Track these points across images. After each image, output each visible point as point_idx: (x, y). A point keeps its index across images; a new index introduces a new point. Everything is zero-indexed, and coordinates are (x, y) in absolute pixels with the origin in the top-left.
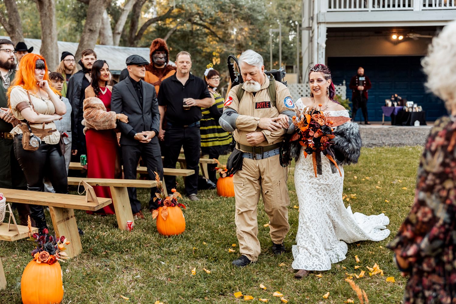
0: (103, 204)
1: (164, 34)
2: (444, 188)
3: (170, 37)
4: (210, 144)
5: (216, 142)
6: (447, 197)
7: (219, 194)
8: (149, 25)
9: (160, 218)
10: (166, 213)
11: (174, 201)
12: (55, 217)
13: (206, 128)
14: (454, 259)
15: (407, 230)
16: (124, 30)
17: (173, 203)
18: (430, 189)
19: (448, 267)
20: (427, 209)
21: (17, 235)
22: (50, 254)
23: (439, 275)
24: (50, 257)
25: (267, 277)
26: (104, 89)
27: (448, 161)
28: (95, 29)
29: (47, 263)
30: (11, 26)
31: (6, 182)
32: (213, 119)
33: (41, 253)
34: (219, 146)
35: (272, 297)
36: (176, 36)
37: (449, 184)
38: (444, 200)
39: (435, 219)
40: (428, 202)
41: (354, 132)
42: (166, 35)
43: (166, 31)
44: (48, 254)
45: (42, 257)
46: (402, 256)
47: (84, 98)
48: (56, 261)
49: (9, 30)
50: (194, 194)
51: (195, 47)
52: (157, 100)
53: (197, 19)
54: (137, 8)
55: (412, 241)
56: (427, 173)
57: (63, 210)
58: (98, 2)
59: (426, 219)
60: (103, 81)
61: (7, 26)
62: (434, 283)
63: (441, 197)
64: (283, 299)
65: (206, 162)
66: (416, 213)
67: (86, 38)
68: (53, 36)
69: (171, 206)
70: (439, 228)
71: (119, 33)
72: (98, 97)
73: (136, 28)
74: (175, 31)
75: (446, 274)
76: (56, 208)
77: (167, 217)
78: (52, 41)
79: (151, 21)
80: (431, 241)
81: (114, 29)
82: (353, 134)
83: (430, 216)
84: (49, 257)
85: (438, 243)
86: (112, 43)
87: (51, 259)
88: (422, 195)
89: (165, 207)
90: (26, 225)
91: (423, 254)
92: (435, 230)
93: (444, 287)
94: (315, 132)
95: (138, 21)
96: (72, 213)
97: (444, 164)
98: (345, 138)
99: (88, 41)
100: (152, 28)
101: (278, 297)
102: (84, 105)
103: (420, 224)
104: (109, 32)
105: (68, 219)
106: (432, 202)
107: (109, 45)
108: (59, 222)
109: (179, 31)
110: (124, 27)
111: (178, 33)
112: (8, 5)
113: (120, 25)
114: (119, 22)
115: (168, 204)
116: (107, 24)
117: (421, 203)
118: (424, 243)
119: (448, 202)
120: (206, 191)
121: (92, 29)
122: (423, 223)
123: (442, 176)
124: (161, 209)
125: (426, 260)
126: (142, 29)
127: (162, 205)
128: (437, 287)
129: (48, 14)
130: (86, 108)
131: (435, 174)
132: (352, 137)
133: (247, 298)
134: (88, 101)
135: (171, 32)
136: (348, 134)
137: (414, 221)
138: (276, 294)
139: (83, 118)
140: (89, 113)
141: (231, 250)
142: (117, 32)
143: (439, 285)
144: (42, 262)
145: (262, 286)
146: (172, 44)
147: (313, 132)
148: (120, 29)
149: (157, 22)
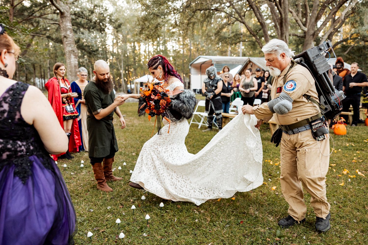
1: (346, 49)
3: (350, 51)
8: (337, 45)
9: (335, 128)
10: (338, 126)
11: (341, 122)
17: (341, 123)
36: (354, 49)
41: (187, 96)
42: (347, 50)
43: (347, 48)
69: (341, 124)
74: (353, 47)
77: (338, 128)
79: (338, 43)
82: (186, 97)
89: (338, 124)
94: (155, 96)
98: (180, 100)
100: (339, 46)
109: (356, 47)
111: (355, 48)
115: (339, 123)
124: (336, 125)
127: (336, 123)
132: (185, 99)
135: (351, 48)
136: (182, 97)
146: (351, 55)
147: (154, 96)
149: (342, 43)
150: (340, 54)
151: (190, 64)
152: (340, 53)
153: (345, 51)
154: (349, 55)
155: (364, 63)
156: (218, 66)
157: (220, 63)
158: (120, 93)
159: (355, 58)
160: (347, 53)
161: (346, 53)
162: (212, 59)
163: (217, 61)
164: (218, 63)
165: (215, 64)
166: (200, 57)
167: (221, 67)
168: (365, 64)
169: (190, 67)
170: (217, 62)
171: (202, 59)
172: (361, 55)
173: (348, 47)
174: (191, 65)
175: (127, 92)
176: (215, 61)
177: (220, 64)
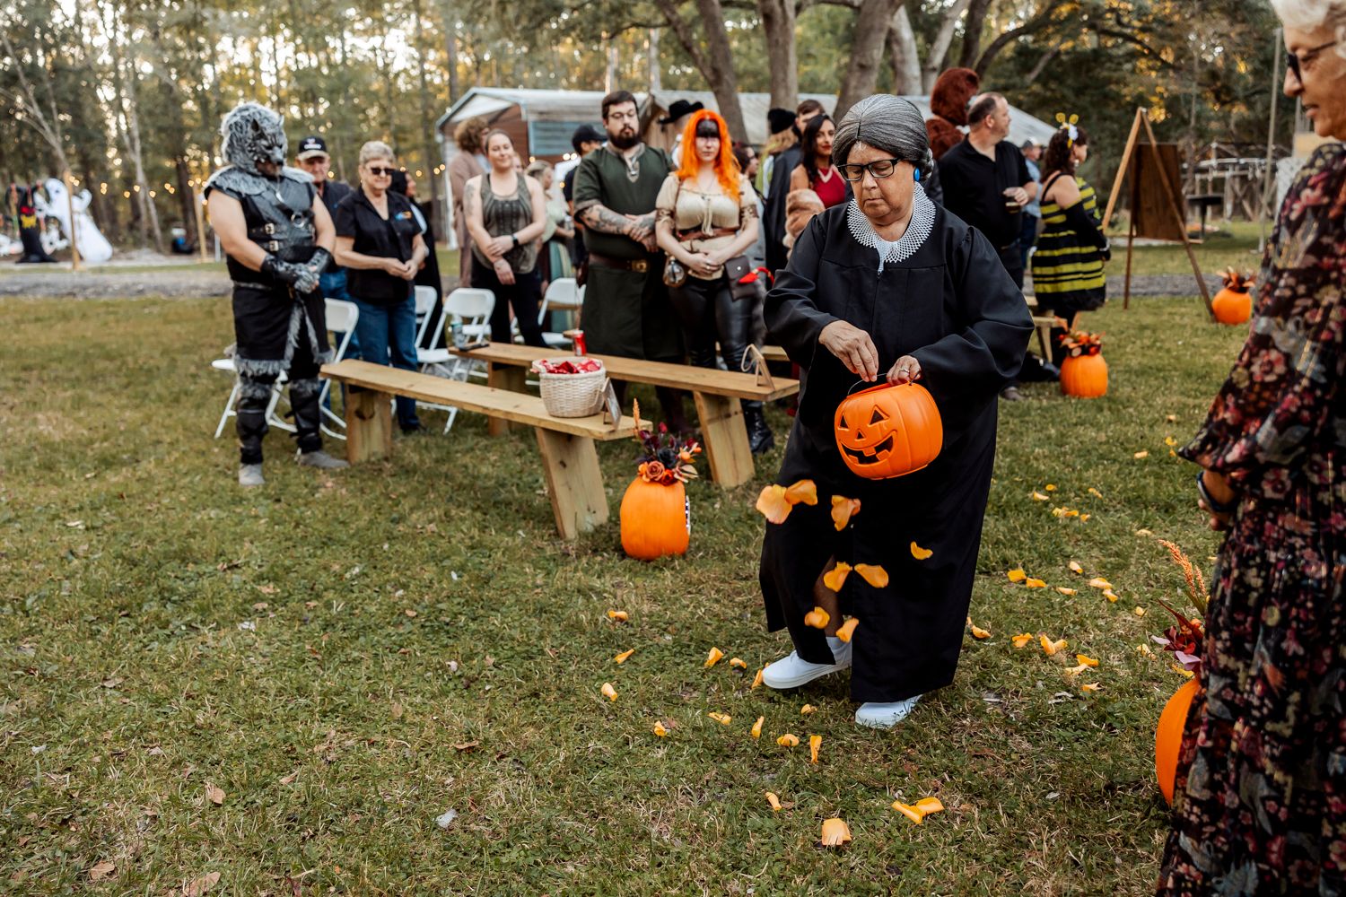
0: (784, 390)
1: (1031, 63)
2: (1317, 305)
3: (1045, 69)
4: (1066, 287)
5: (1076, 282)
6: (1322, 325)
7: (1064, 391)
8: (1003, 45)
12: (704, 410)
13: (1056, 253)
14: (1339, 479)
15: (1226, 408)
16: (945, 62)
18: (1281, 309)
19: (1326, 497)
20: (1274, 355)
21: (613, 432)
22: (666, 468)
23: (1303, 516)
24: (665, 473)
25: (1095, 552)
26: (826, 173)
27: (1326, 240)
28: (870, 63)
29: (660, 482)
30: (716, 71)
31: (635, 349)
32: (1071, 232)
33: (652, 463)
34: (1083, 291)
35: (1088, 588)
36: (1061, 63)
37: (1330, 296)
38: (1313, 331)
39: (1291, 376)
40: (1278, 337)
42: (1036, 64)
43: (1037, 57)
44: (662, 467)
45: (652, 472)
46: (1213, 469)
47: (788, 191)
48: (675, 481)
49: (712, 78)
50: (1013, 388)
51: (1103, 86)
52: (940, 189)
53: (1111, 22)
54: (976, 13)
55: (1236, 431)
56: (1278, 273)
57: (719, 400)
58: (879, 6)
59: (1270, 378)
60: (823, 157)
61: (708, 72)
62: (1291, 534)
63: (1308, 326)
64: (1108, 593)
65: (1050, 324)
66: (1248, 365)
67: (853, 83)
68: (789, 84)
70: (1301, 396)
71: (934, 70)
72: (814, 189)
73: (973, 54)
74: (1057, 55)
75: (1319, 513)
76: (705, 394)
78: (787, 94)
79: (1006, 38)
80: (1281, 426)
81: (924, 61)
83: (1280, 369)
84: (663, 472)
85: (1297, 433)
86: (919, 90)
87: (667, 477)
88: (1263, 323)
90: (631, 414)
91: (1261, 457)
92: (1290, 401)
93: (1313, 543)
95: (977, 39)
96: (736, 406)
97: (1316, 249)
99: (856, 88)
100: (1009, 50)
101: (1100, 590)
102: (788, 206)
103: (1257, 388)
104: (913, 69)
105: (728, 416)
106: (1286, 336)
107: (913, 94)
108: (710, 421)
109: (1067, 53)
110: (947, 54)
111: (1064, 58)
112: (711, 30)
113: (936, 51)
114: (937, 45)
116: (910, 51)
117: (1262, 342)
118: (1264, 431)
119: (1324, 336)
120: (1038, 385)
121: (864, 62)
122: (1264, 385)
123: (1313, 278)
125: (1270, 476)
126: (988, 56)
128: (1299, 542)
129: (781, 40)
130: (792, 210)
131: (1294, 273)
133: (1031, 582)
134: (794, 197)
135: (1048, 57)
137: (1244, 384)
138: (1097, 582)
139: (785, 234)
140: (795, 220)
141: (1040, 496)
142: (930, 66)
143: (1303, 537)
144: (653, 481)
145: (1074, 566)
146: (1050, 84)
148: (938, 59)
149: (1020, 38)
150: (1011, 81)
151: (439, 122)
152: (1010, 77)
153: (1030, 70)
154: (1045, 85)
155: (1094, 117)
156: (546, 130)
157: (554, 117)
158: (134, 253)
159: (1064, 97)
160: (1037, 80)
161: (1033, 76)
162: (522, 102)
163: (542, 109)
164: (545, 117)
165: (535, 123)
166: (474, 95)
167: (558, 134)
168: (1099, 119)
169: (439, 138)
170: (541, 113)
171: (484, 104)
172: (1086, 87)
173: (1039, 53)
174: (443, 128)
175: (169, 247)
176: (533, 112)
177: (554, 122)
